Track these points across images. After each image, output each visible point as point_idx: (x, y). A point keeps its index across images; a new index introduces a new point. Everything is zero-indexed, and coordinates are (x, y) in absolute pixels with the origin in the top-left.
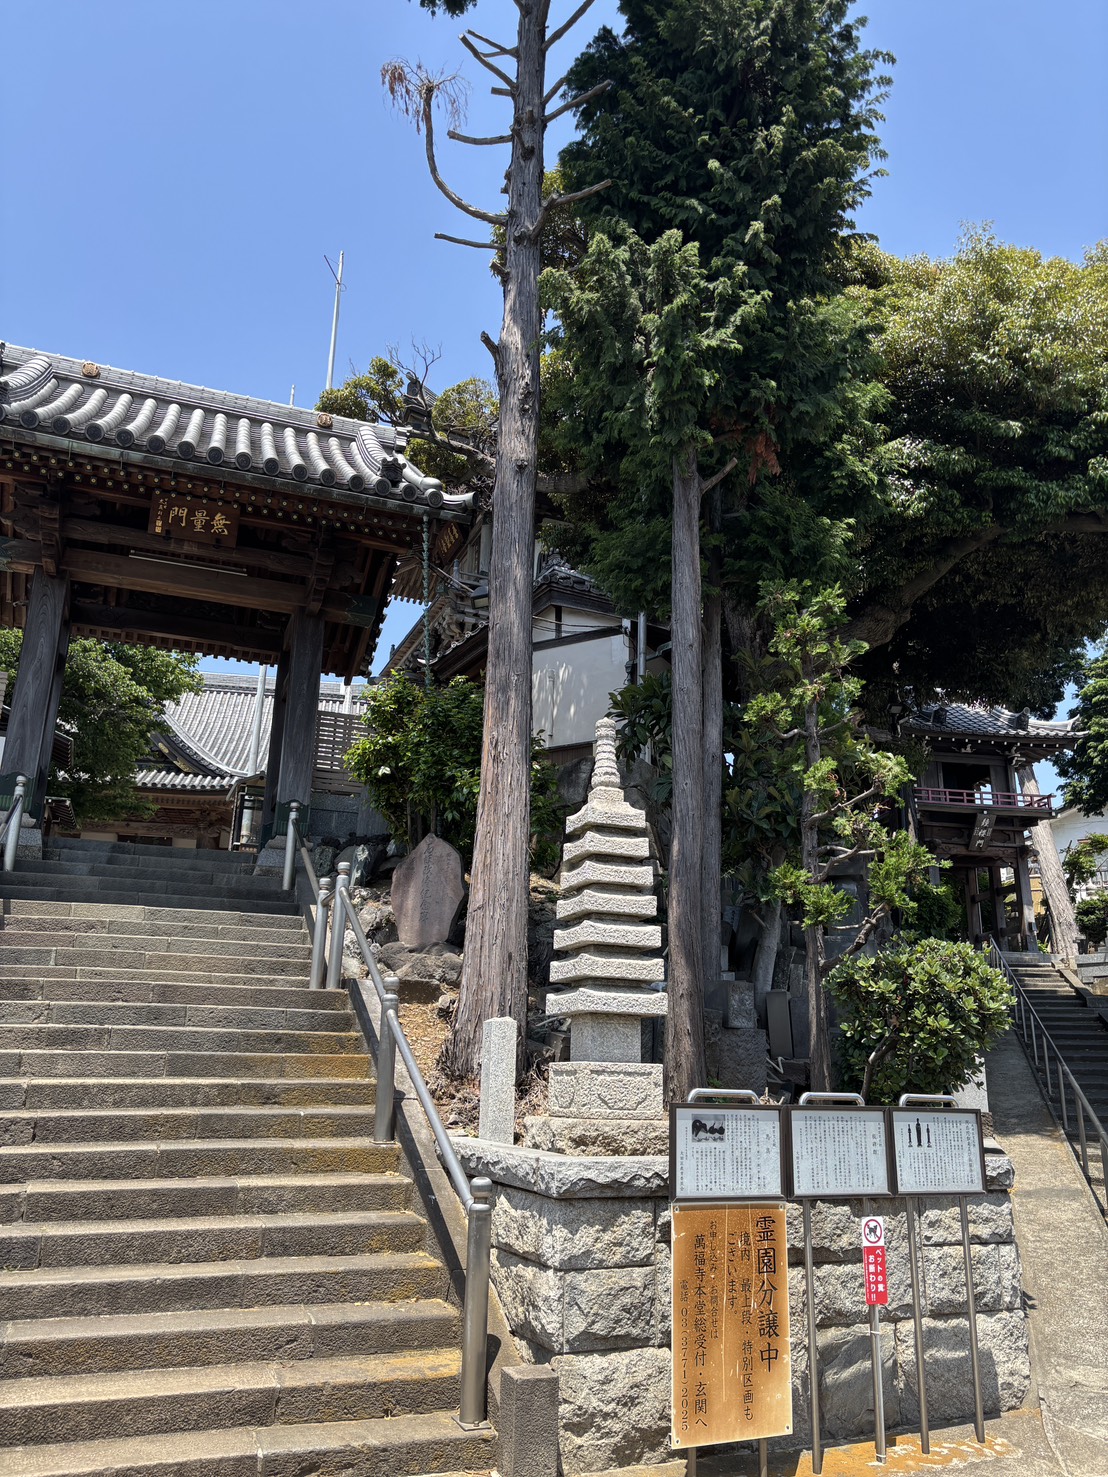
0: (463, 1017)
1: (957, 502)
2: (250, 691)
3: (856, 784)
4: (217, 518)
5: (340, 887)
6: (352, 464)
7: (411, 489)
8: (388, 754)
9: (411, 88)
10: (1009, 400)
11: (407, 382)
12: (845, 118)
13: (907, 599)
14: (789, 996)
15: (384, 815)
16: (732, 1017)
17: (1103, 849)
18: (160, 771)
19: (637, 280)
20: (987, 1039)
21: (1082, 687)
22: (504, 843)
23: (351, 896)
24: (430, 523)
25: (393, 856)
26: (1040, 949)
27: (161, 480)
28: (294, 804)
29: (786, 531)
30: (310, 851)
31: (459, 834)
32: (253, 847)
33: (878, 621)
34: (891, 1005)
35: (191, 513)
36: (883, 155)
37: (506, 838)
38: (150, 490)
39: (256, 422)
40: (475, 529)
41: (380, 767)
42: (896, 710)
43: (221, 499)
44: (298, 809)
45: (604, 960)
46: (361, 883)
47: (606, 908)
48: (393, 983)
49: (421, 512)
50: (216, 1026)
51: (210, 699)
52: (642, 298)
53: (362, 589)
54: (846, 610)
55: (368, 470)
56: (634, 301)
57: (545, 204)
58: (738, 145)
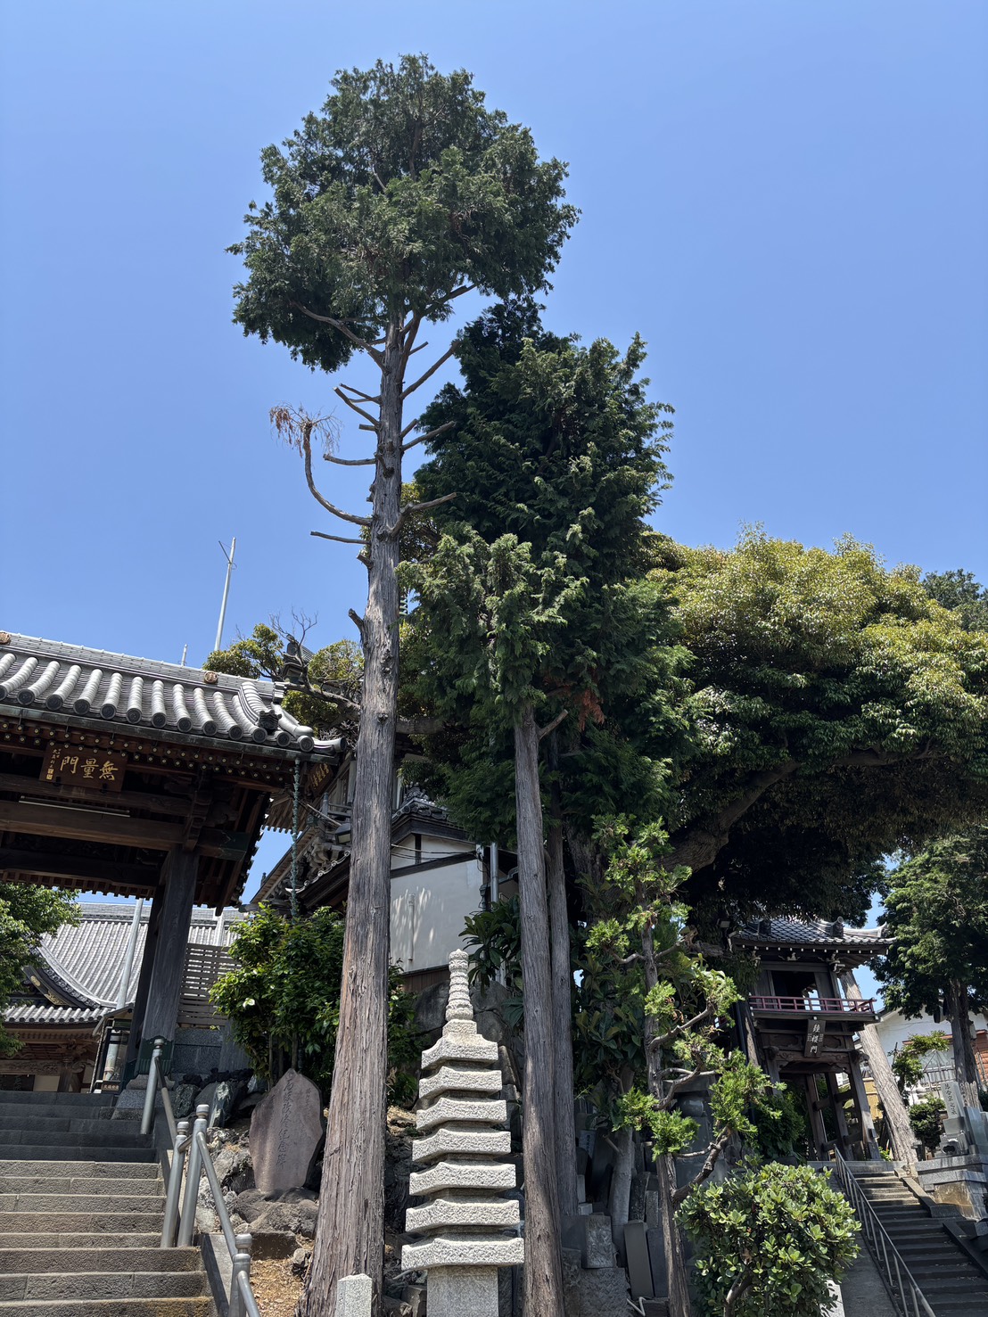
0: (316, 1275)
1: (756, 740)
2: (126, 920)
3: (693, 1002)
4: (105, 765)
5: (198, 1134)
6: (233, 714)
7: (286, 736)
8: (254, 986)
9: (294, 424)
10: (791, 658)
11: (286, 642)
12: (638, 450)
13: (724, 824)
14: (646, 1227)
15: (247, 1050)
16: (590, 1255)
17: (925, 1050)
18: (29, 1006)
19: (478, 570)
20: (837, 1270)
21: (886, 896)
22: (362, 1080)
23: (208, 1139)
24: (301, 765)
25: (253, 1092)
26: (883, 1157)
27: (56, 733)
28: (158, 1041)
29: (616, 768)
30: (171, 1090)
31: (320, 1066)
32: (115, 1084)
33: (701, 844)
34: (743, 1238)
35: (82, 761)
36: (670, 477)
37: (364, 1074)
38: (45, 742)
39: (148, 680)
40: (344, 765)
41: (244, 1000)
42: (725, 924)
43: (111, 748)
44: (161, 1046)
45: (459, 1205)
46: (221, 1124)
47: (461, 1148)
48: (245, 1240)
49: (293, 756)
50: (57, 1298)
51: (88, 928)
52: (483, 583)
53: (237, 824)
54: (669, 841)
55: (247, 720)
56: (477, 585)
57: (402, 510)
58: (555, 469)
